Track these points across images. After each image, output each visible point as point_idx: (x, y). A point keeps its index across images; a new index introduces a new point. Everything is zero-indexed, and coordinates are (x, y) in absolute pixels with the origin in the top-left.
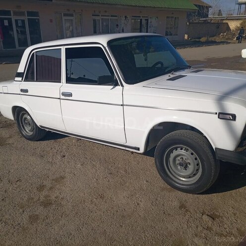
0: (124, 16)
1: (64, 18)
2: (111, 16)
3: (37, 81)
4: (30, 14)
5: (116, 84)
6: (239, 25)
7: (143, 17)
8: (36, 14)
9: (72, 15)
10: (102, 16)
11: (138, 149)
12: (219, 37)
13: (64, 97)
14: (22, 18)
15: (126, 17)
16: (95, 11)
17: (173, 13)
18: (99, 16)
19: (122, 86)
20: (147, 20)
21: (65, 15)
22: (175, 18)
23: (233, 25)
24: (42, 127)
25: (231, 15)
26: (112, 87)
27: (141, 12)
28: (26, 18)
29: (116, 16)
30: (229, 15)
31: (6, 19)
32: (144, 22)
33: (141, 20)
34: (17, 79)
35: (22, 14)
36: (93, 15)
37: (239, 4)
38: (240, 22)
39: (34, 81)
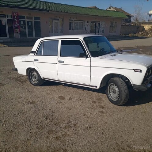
0: (86, 21)
1: (54, 21)
2: (80, 21)
3: (43, 55)
4: (35, 18)
5: (87, 57)
6: (150, 28)
7: (97, 21)
8: (39, 18)
9: (58, 20)
10: (74, 20)
11: (97, 87)
12: (139, 34)
13: (59, 63)
14: (31, 20)
15: (88, 21)
16: (71, 18)
17: (114, 20)
18: (73, 20)
19: (90, 58)
20: (99, 23)
21: (54, 19)
22: (115, 22)
23: (147, 27)
24: (44, 78)
25: (145, 21)
26: (85, 58)
27: (96, 19)
28: (33, 21)
29: (82, 21)
30: (143, 21)
31: (23, 21)
32: (97, 24)
33: (96, 23)
34: (30, 54)
35: (31, 18)
36: (70, 20)
37: (149, 15)
38: (151, 25)
39: (42, 55)
